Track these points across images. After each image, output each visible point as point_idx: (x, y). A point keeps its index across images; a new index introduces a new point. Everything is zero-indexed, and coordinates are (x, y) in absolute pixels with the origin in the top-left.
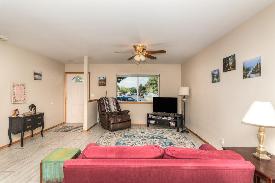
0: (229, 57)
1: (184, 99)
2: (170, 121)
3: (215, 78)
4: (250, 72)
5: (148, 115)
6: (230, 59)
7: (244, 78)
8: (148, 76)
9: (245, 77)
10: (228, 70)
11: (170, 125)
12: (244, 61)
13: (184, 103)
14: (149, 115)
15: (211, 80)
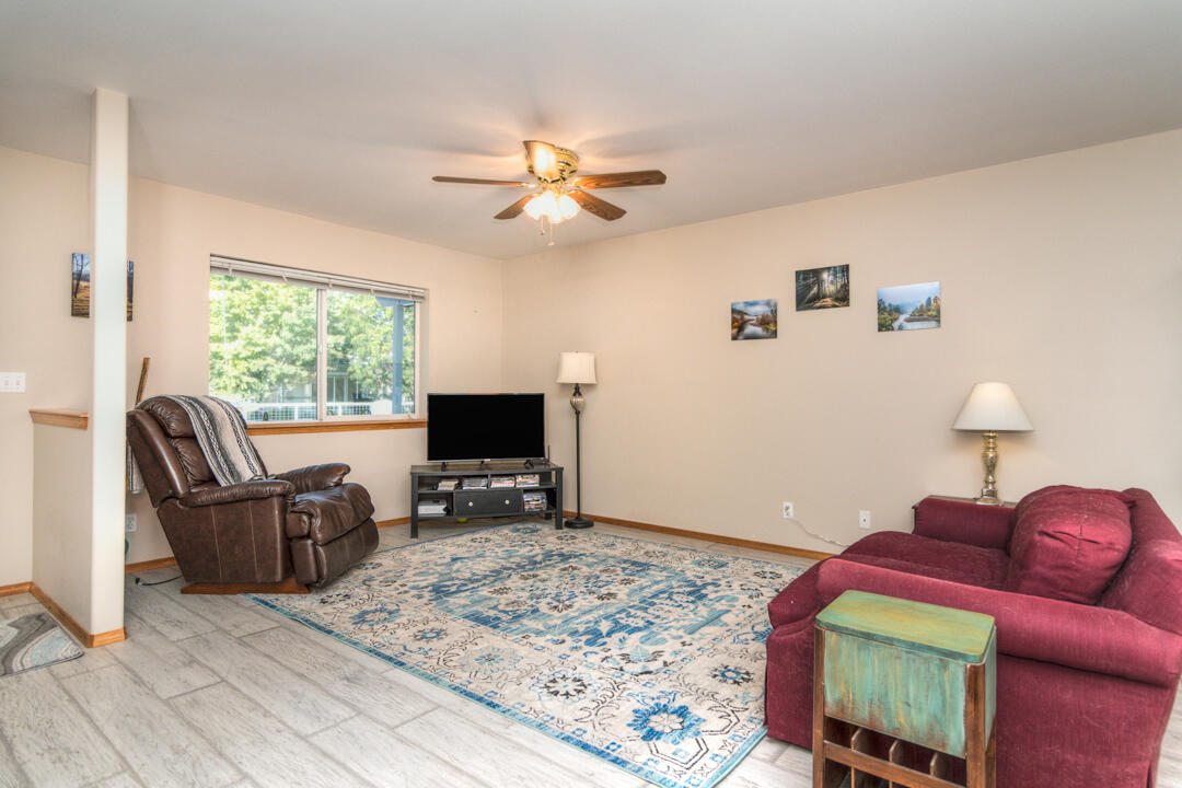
0: (823, 269)
1: (578, 399)
2: (527, 491)
6: (825, 276)
7: (880, 330)
9: (884, 327)
10: (818, 305)
11: (527, 507)
13: (578, 413)
15: (728, 331)
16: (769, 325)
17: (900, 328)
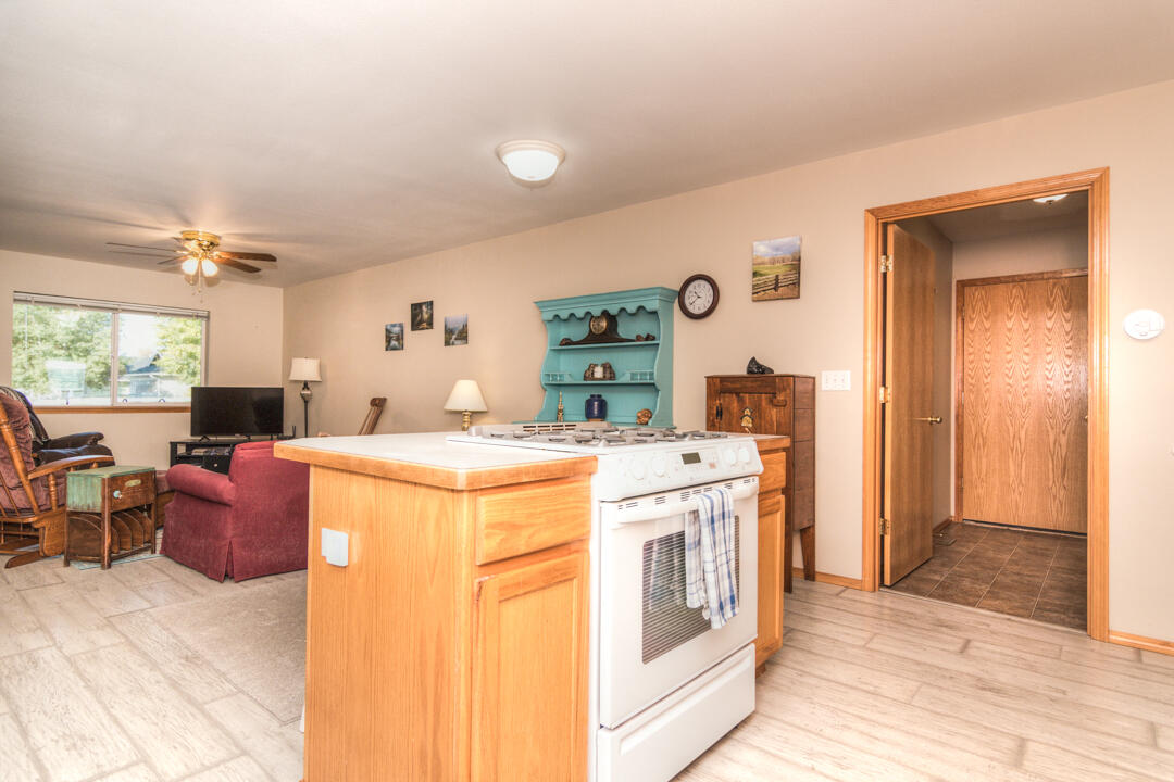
0: (423, 303)
1: (306, 392)
3: (393, 340)
4: (454, 336)
5: (174, 446)
6: (424, 308)
7: (445, 346)
8: (161, 313)
9: (447, 343)
10: (420, 327)
12: (448, 315)
13: (306, 402)
14: (179, 447)
15: (383, 344)
16: (400, 338)
17: (453, 344)
